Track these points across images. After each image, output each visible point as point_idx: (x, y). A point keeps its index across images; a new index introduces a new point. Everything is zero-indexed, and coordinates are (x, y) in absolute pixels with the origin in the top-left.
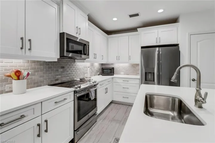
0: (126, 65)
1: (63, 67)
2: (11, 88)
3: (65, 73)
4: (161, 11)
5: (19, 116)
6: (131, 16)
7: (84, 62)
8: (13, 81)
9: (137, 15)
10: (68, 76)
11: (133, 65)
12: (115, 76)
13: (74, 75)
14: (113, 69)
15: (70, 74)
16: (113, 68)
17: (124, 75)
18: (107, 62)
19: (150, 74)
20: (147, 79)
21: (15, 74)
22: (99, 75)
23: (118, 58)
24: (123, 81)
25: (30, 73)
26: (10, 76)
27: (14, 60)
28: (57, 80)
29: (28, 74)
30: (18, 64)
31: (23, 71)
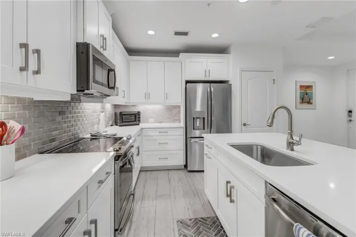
0: (158, 107)
1: (62, 112)
4: (215, 35)
6: (177, 34)
9: (186, 34)
11: (168, 108)
12: (142, 125)
13: (79, 129)
14: (139, 115)
15: (72, 126)
16: (139, 113)
17: (155, 122)
18: (126, 103)
19: (198, 120)
20: (195, 127)
22: (112, 125)
23: (147, 96)
24: (160, 132)
28: (53, 140)
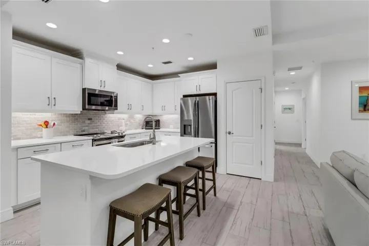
1: (90, 119)
2: (42, 134)
3: (93, 125)
5: (45, 149)
7: (113, 114)
8: (43, 129)
9: (170, 62)
10: (97, 128)
13: (104, 128)
14: (159, 122)
15: (98, 126)
19: (189, 127)
21: (45, 123)
22: (142, 128)
23: (163, 108)
24: (165, 135)
25: (56, 123)
26: (41, 125)
27: (44, 114)
28: (84, 131)
29: (54, 124)
30: (47, 116)
31: (50, 122)
